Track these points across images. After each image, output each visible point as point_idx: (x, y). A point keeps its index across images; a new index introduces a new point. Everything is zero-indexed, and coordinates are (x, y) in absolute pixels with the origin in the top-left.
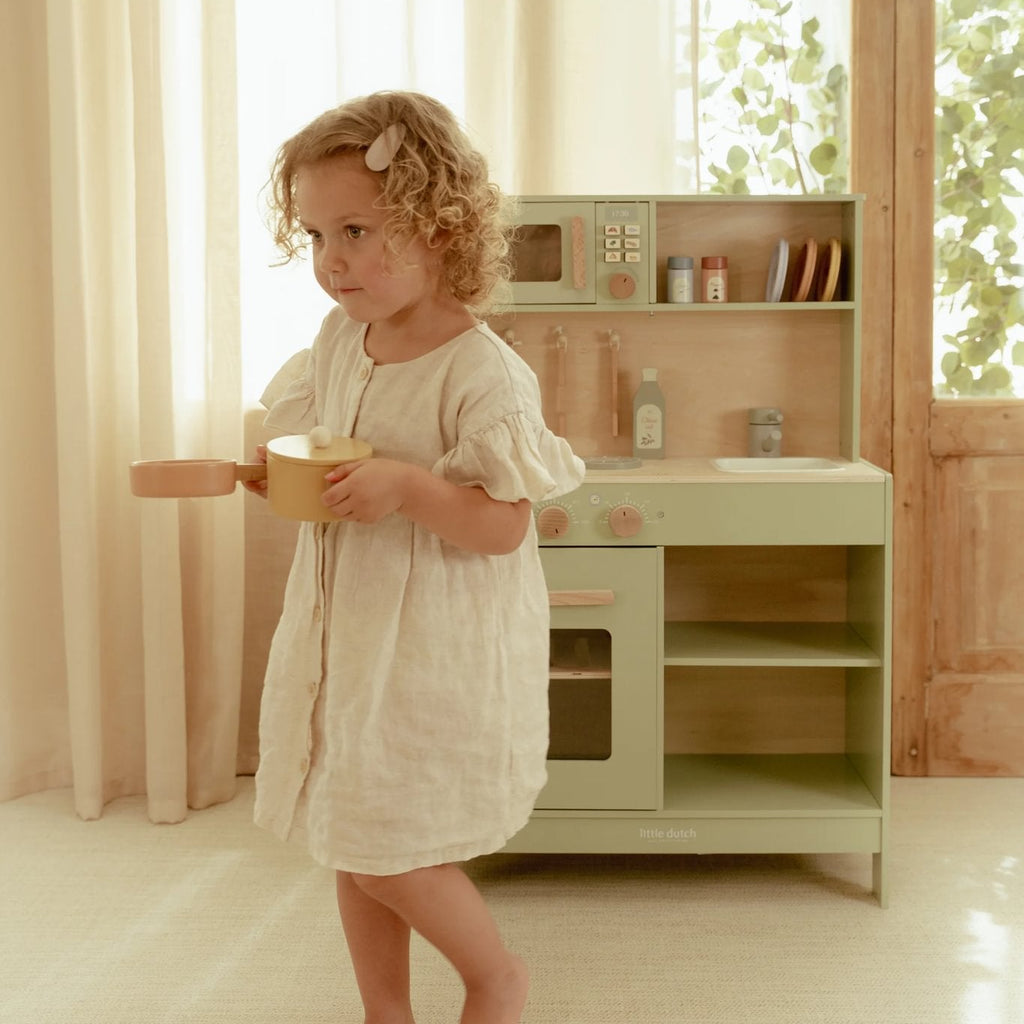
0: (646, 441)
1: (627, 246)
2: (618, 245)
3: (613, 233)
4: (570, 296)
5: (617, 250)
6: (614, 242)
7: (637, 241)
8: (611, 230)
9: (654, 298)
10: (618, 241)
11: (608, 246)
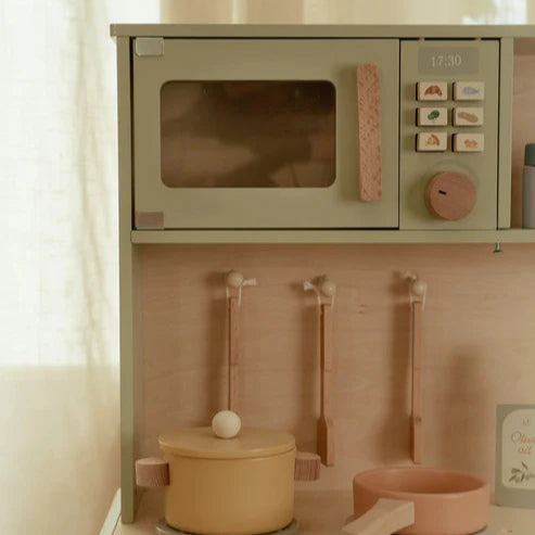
0: (519, 475)
1: (459, 121)
2: (443, 120)
3: (435, 97)
4: (351, 215)
5: (440, 127)
6: (435, 115)
7: (478, 112)
8: (429, 91)
9: (506, 221)
10: (443, 112)
11: (424, 120)
